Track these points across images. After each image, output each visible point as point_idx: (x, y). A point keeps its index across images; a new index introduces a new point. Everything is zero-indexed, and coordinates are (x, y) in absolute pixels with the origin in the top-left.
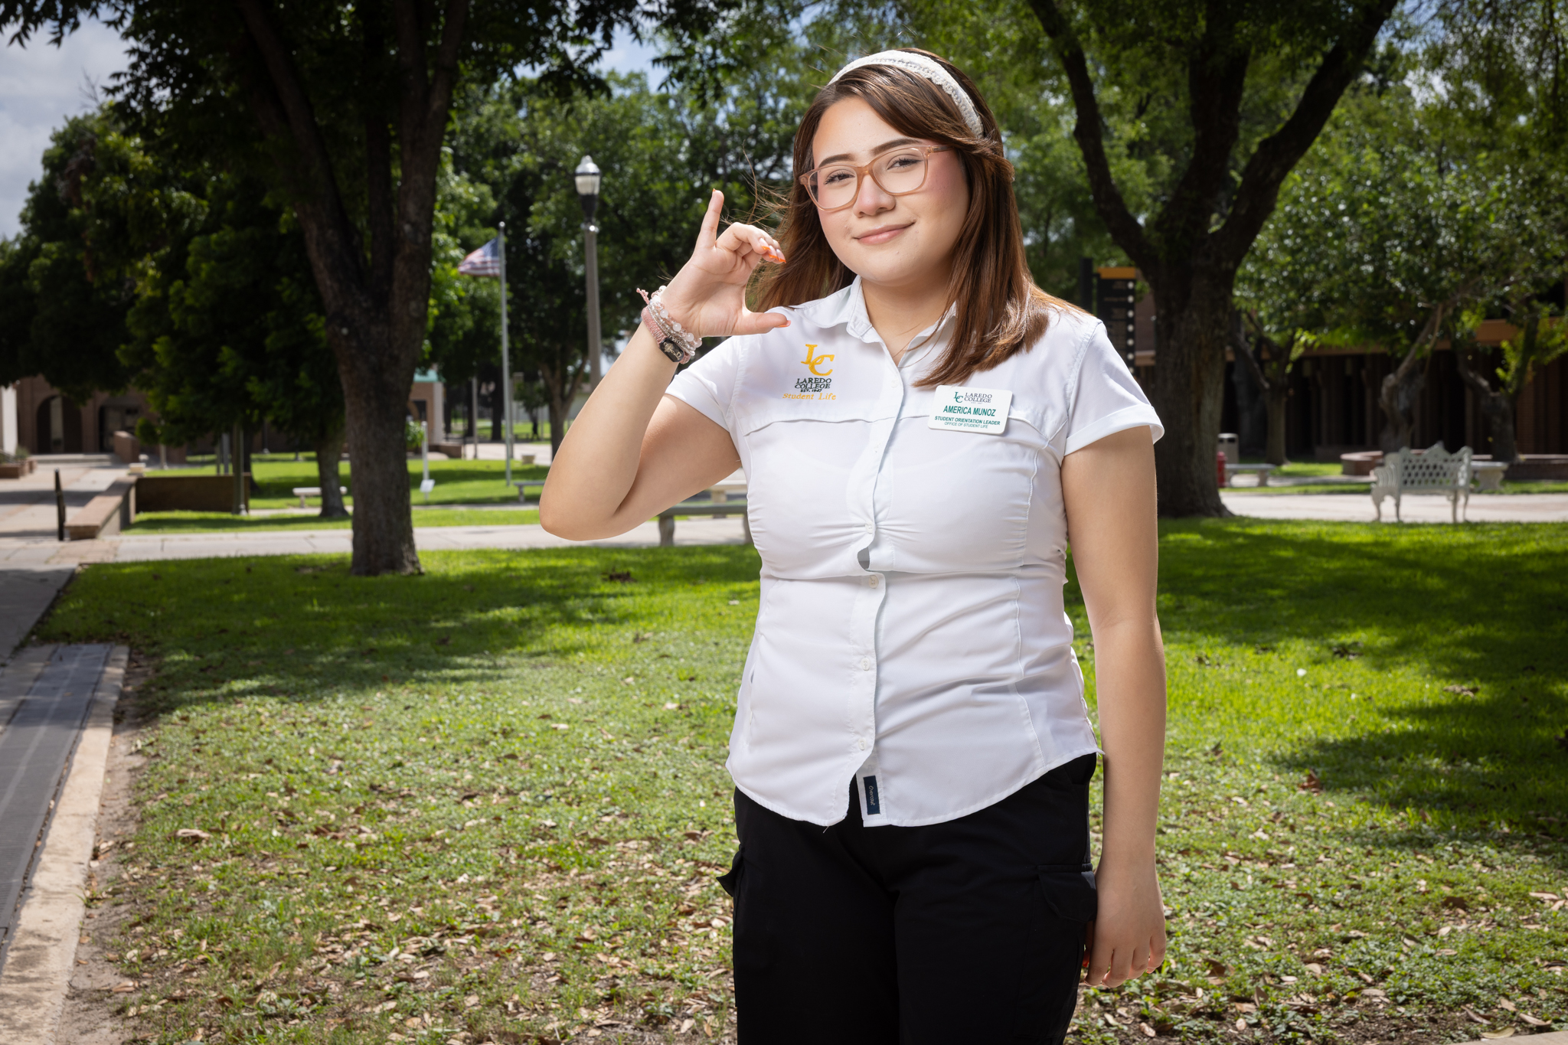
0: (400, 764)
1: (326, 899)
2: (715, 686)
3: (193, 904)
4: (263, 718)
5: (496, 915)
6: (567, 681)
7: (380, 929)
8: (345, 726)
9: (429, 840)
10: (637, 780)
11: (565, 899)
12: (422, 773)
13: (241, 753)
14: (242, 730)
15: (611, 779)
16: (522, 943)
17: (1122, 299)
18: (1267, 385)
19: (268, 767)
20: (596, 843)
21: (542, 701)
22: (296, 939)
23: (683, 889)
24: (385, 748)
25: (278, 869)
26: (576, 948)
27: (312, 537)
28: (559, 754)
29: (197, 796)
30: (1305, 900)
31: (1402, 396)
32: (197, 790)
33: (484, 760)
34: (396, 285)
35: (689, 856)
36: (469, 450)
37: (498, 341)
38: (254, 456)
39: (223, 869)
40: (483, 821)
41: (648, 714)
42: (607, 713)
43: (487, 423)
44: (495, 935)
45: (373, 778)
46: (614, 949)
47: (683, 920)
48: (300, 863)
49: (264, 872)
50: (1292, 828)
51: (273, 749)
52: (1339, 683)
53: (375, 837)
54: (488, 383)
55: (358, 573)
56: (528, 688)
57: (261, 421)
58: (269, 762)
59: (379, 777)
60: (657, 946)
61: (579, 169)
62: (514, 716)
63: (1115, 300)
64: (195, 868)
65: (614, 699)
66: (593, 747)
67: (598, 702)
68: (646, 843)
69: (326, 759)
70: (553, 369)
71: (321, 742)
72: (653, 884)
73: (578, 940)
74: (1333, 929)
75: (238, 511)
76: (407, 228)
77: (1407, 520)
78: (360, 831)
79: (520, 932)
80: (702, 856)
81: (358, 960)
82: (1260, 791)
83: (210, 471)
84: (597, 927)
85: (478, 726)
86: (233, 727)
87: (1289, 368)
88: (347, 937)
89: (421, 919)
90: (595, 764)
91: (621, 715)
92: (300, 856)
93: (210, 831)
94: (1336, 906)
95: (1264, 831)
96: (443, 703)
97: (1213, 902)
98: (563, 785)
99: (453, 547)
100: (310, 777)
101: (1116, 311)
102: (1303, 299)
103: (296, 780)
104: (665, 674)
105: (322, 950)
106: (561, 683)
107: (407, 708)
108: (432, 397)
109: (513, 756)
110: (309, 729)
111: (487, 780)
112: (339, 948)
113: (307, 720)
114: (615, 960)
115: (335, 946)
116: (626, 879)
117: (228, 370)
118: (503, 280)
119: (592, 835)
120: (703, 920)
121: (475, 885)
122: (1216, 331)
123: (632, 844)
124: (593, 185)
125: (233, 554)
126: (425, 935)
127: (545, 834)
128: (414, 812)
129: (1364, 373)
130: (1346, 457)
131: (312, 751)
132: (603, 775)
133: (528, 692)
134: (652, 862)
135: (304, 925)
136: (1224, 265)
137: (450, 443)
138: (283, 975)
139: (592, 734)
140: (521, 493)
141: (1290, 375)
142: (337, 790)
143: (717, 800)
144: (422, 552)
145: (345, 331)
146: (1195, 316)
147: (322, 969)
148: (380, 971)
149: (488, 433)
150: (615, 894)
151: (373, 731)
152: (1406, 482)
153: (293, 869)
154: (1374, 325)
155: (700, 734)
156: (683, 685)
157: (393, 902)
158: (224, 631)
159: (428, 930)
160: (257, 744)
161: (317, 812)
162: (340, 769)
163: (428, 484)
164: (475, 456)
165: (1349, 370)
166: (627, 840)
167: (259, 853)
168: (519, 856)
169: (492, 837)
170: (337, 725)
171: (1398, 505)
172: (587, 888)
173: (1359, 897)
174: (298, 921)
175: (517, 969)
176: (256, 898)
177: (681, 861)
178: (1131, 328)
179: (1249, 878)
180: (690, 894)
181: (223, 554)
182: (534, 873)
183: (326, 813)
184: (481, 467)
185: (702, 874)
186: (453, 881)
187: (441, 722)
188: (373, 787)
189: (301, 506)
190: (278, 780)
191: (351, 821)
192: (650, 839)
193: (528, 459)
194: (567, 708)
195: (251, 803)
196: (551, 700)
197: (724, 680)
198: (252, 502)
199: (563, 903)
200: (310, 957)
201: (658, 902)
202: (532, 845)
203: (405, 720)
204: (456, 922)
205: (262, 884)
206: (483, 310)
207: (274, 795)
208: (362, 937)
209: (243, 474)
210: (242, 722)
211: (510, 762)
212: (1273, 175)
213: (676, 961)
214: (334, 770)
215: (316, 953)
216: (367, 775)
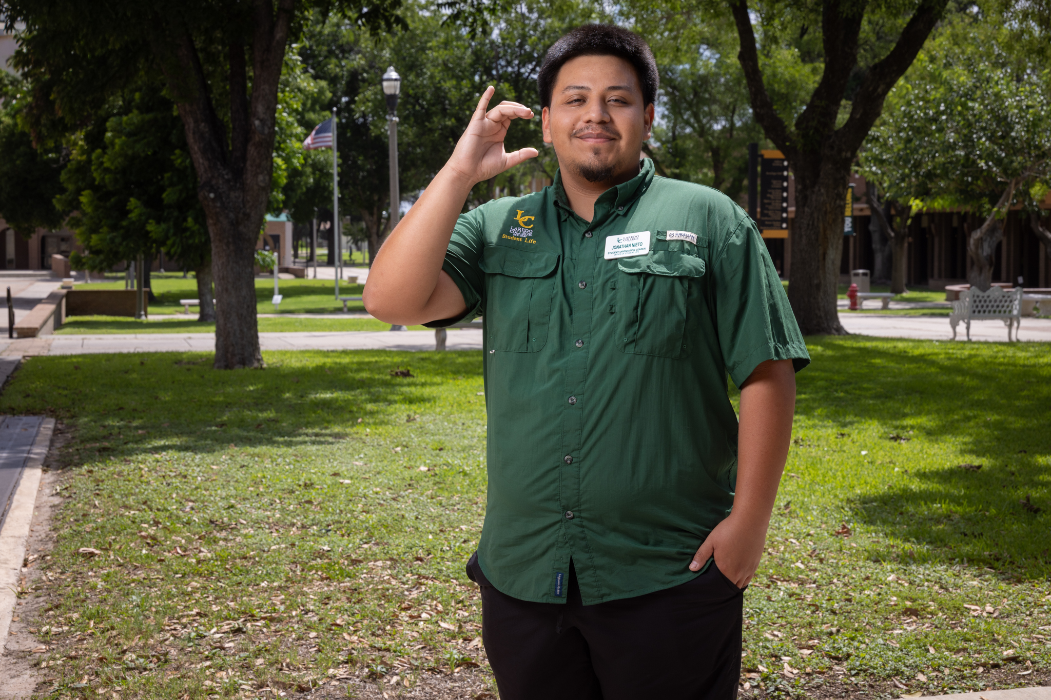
0: (232, 506)
1: (173, 595)
2: (456, 454)
3: (87, 597)
4: (143, 472)
5: (282, 608)
6: (354, 450)
7: (206, 615)
8: (199, 478)
9: (245, 558)
10: (390, 519)
11: (329, 598)
12: (247, 513)
13: (127, 496)
14: (129, 481)
15: (373, 518)
16: (296, 626)
17: (780, 174)
18: (893, 234)
19: (144, 507)
20: (355, 562)
21: (335, 463)
22: (151, 622)
23: (406, 593)
24: (224, 494)
25: (143, 575)
26: (331, 630)
27: (190, 338)
28: (340, 501)
29: (94, 525)
30: (813, 608)
31: (986, 245)
32: (95, 521)
33: (290, 504)
34: (249, 163)
35: (414, 572)
36: (310, 271)
37: (331, 193)
38: (152, 274)
39: (108, 575)
40: (283, 546)
41: (407, 474)
42: (379, 473)
43: (324, 251)
44: (280, 621)
45: (214, 515)
46: (355, 631)
47: (403, 613)
48: (158, 572)
49: (135, 577)
50: (821, 561)
51: (149, 493)
52: (888, 460)
53: (209, 555)
54: (326, 222)
55: (219, 368)
56: (327, 454)
57: (158, 251)
58: (145, 503)
59: (217, 515)
60: (384, 630)
61: (385, 76)
62: (314, 473)
63: (774, 174)
64: (90, 573)
65: (385, 462)
66: (365, 496)
67: (374, 464)
68: (389, 563)
69: (183, 501)
70: (372, 214)
71: (181, 489)
72: (388, 590)
73: (332, 625)
74: (824, 627)
75: (140, 316)
76: (257, 123)
77: (974, 339)
78: (200, 551)
79: (296, 619)
80: (423, 572)
81: (189, 634)
82: (809, 535)
83: (120, 286)
84: (346, 617)
85: (289, 480)
86: (122, 478)
87: (909, 222)
88: (184, 620)
89: (233, 609)
90: (366, 508)
91: (388, 474)
92: (159, 567)
93: (101, 549)
94: (834, 612)
95: (802, 563)
96: (268, 464)
97: (752, 609)
98: (341, 522)
99: (289, 348)
100: (171, 514)
101: (774, 182)
102: (914, 174)
103: (161, 516)
104: (423, 445)
105: (167, 628)
106: (350, 451)
107: (242, 466)
108: (284, 232)
109: (309, 502)
110: (174, 480)
111: (290, 518)
112: (178, 627)
113: (173, 474)
114: (355, 638)
115: (176, 626)
116: (371, 586)
117: (133, 216)
118: (335, 149)
119: (353, 557)
120: (416, 614)
121: (272, 588)
122: (838, 202)
123: (380, 563)
124: (395, 87)
125: (132, 351)
126: (234, 619)
127: (323, 554)
128: (238, 539)
129: (965, 225)
130: (949, 288)
131: (174, 496)
132: (368, 516)
133: (326, 456)
134: (391, 575)
135: (157, 612)
136: (844, 154)
137: (297, 267)
138: (141, 644)
139: (366, 487)
140: (345, 306)
141: (910, 226)
142: (188, 523)
143: (441, 534)
144: (266, 352)
145: (212, 195)
146: (822, 191)
147: (166, 640)
148: (203, 642)
149: (325, 259)
150: (361, 596)
151: (217, 482)
152: (974, 312)
153: (153, 575)
154: (966, 193)
155: (439, 488)
156: (434, 453)
157: (216, 598)
158: (121, 408)
159: (236, 616)
160: (137, 490)
161: (173, 537)
162: (192, 508)
163: (277, 298)
164: (315, 276)
165: (955, 223)
166: (376, 561)
167: (132, 565)
168: (303, 570)
169: (287, 557)
170: (193, 478)
171: (968, 328)
172: (344, 591)
173: (849, 608)
174: (154, 609)
175: (292, 643)
176: (128, 594)
177: (409, 575)
178: (785, 194)
179: (782, 593)
180: (411, 597)
181: (125, 351)
182: (311, 581)
183: (179, 538)
184: (318, 285)
185: (421, 584)
186: (258, 585)
187: (264, 477)
188: (212, 522)
189: (185, 313)
190: (150, 516)
191: (196, 544)
192: (391, 559)
193: (353, 279)
194: (352, 468)
195: (129, 530)
196: (341, 463)
197: (464, 450)
198: (150, 309)
199: (327, 601)
200: (159, 632)
201: (389, 601)
202: (314, 562)
203: (240, 475)
204: (255, 612)
205: (133, 585)
206: (321, 170)
207: (146, 526)
208: (194, 620)
209: (144, 289)
210: (129, 475)
211: (307, 505)
212: (880, 90)
213: (394, 639)
214: (188, 509)
215: (163, 630)
216: (210, 513)
